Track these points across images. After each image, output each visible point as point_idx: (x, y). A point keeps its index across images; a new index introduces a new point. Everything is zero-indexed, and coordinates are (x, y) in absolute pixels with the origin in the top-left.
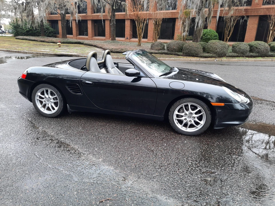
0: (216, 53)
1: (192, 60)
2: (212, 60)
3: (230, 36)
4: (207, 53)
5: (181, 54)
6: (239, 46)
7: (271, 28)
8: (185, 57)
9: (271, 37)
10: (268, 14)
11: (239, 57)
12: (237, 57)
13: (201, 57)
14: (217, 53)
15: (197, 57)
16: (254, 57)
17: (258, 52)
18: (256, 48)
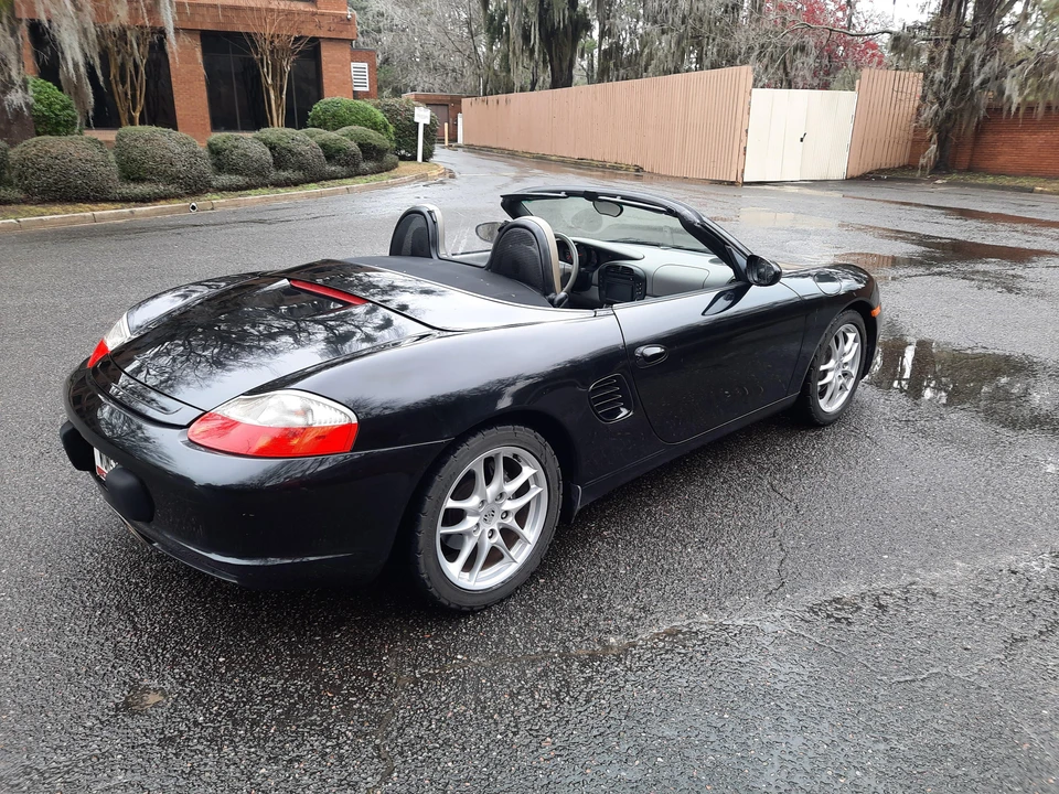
0: (173, 179)
1: (102, 218)
2: (179, 210)
3: (139, 108)
4: (133, 180)
5: (16, 194)
6: (237, 147)
7: (270, 81)
8: (56, 208)
9: (277, 111)
10: (241, 29)
11: (255, 187)
12: (248, 187)
13: (126, 200)
14: (178, 178)
15: (106, 200)
16: (296, 184)
17: (301, 167)
18: (290, 151)
